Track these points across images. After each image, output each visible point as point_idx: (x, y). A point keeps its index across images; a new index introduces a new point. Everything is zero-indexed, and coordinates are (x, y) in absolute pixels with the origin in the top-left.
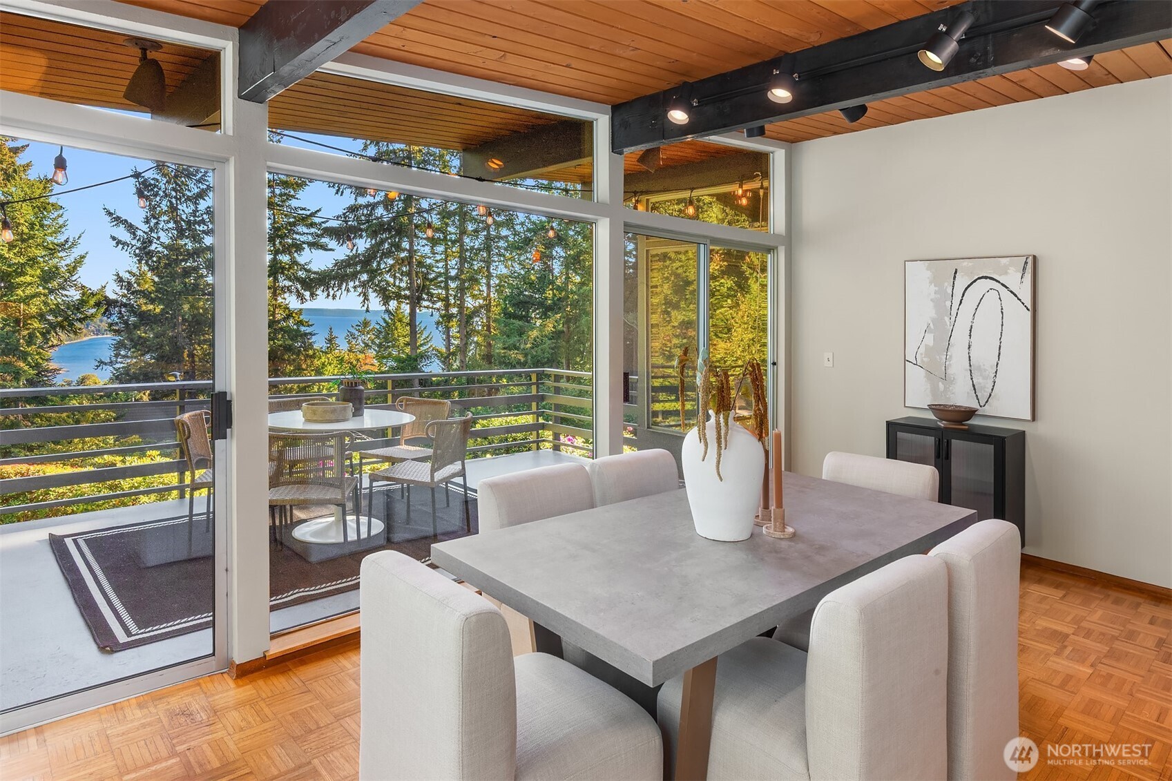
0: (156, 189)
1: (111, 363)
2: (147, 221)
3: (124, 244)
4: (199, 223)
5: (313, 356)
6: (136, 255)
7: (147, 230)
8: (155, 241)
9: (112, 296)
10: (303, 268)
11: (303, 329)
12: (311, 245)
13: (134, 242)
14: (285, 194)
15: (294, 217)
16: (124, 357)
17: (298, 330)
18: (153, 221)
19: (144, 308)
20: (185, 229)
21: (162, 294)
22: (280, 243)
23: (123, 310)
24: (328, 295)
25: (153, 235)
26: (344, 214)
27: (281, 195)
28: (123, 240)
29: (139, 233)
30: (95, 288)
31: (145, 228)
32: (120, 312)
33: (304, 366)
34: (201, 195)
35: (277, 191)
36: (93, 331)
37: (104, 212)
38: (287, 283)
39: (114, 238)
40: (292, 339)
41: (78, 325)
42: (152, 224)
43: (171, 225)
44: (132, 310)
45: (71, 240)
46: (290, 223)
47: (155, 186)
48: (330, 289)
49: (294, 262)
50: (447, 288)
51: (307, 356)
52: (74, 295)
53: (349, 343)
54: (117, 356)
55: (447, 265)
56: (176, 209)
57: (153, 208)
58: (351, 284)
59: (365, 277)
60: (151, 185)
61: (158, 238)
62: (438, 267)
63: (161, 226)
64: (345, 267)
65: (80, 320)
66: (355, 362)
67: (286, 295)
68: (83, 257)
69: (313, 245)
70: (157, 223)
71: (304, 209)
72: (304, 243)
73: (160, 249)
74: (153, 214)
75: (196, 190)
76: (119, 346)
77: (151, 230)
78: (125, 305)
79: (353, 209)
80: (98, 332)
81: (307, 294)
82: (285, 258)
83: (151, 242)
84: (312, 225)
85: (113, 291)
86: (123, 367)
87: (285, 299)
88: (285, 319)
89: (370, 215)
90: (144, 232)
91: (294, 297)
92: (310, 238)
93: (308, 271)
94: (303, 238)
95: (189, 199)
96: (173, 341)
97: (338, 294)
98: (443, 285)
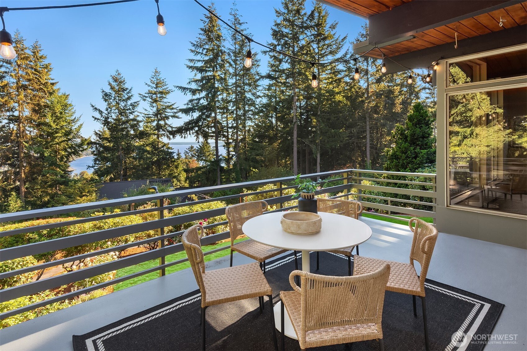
0: (110, 97)
1: (93, 167)
2: (107, 110)
3: (98, 119)
4: (127, 110)
5: (174, 161)
6: (103, 123)
7: (107, 113)
8: (110, 117)
9: (93, 141)
10: (170, 126)
11: (170, 150)
12: (173, 117)
13: (102, 118)
14: (162, 97)
15: (165, 106)
16: (98, 164)
17: (168, 151)
18: (109, 109)
19: (105, 145)
20: (122, 112)
21: (114, 139)
22: (160, 116)
23: (97, 146)
24: (182, 137)
25: (109, 115)
26: (187, 103)
27: (160, 97)
28: (97, 118)
29: (104, 114)
30: (87, 137)
31: (106, 112)
32: (96, 147)
33: (171, 165)
34: (129, 98)
35: (158, 96)
36: (85, 154)
37: (90, 106)
38: (163, 132)
39: (93, 117)
40: (166, 155)
41: (80, 152)
42: (109, 111)
43: (117, 111)
44: (101, 146)
45: (77, 118)
46: (164, 109)
47: (110, 95)
48: (183, 134)
49: (166, 124)
50: (228, 132)
51: (172, 161)
52: (79, 141)
53: (185, 155)
54: (95, 164)
55: (227, 123)
56: (119, 104)
57: (109, 104)
58: (191, 132)
59: (197, 129)
60: (108, 95)
61: (111, 117)
62: (224, 124)
63: (112, 112)
64: (188, 124)
65: (81, 151)
66: (188, 163)
67: (163, 137)
68: (81, 125)
69: (173, 116)
70: (111, 110)
71: (169, 103)
72: (170, 116)
73: (112, 121)
74: (109, 107)
75: (126, 97)
76: (95, 160)
77: (109, 113)
78: (98, 144)
79: (191, 101)
80: (87, 155)
81: (171, 137)
82: (162, 123)
83: (108, 118)
84: (172, 109)
85: (94, 138)
86: (98, 168)
87: (162, 139)
88: (163, 147)
89: (198, 103)
90: (106, 114)
91: (166, 138)
92: (172, 114)
93: (172, 127)
94: (169, 114)
95: (124, 100)
96: (118, 157)
97: (186, 136)
98: (226, 130)
